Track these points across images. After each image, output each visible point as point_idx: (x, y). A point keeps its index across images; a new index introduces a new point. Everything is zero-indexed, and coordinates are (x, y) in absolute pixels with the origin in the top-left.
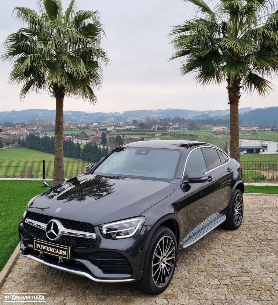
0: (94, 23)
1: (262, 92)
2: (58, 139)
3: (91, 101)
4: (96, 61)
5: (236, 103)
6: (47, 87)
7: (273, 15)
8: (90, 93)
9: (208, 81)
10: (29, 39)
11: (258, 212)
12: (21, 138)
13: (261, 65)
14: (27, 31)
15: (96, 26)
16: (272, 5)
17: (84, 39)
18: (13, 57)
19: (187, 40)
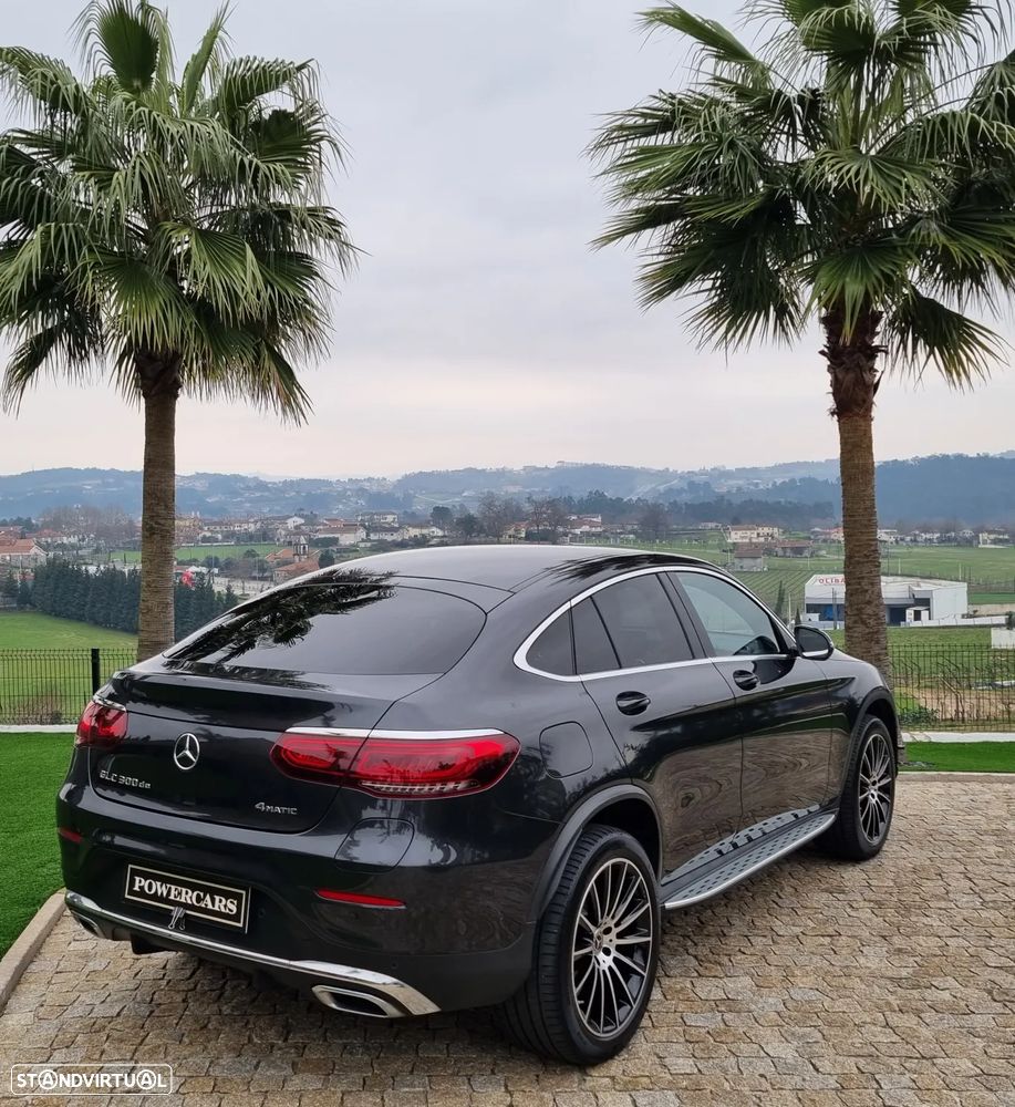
0: (297, 110)
1: (960, 370)
2: (151, 561)
3: (288, 409)
4: (306, 252)
5: (863, 412)
6: (111, 360)
7: (996, 69)
8: (281, 378)
9: (745, 331)
11: (993, 850)
13: (966, 256)
15: (303, 120)
16: (998, 27)
17: (257, 165)
19: (666, 163)
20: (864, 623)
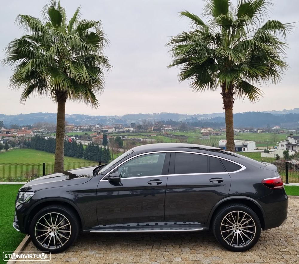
0: (97, 32)
1: (253, 98)
2: (58, 142)
3: (93, 105)
4: (98, 67)
5: (230, 108)
6: (49, 91)
7: (260, 30)
8: (92, 97)
9: (203, 87)
10: (32, 45)
12: (27, 140)
13: (253, 73)
14: (30, 37)
15: (99, 35)
16: (260, 21)
17: (86, 46)
18: (15, 62)
19: (185, 49)
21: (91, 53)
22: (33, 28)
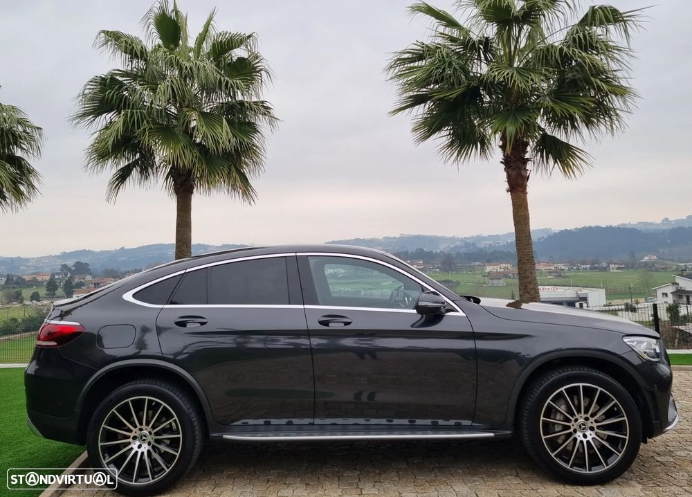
0: (249, 57)
1: (569, 169)
3: (245, 197)
4: (253, 121)
5: (522, 190)
7: (575, 27)
8: (242, 182)
9: (467, 154)
10: (125, 87)
14: (125, 74)
15: (253, 61)
16: (572, 7)
17: (227, 81)
18: (94, 120)
19: (418, 74)
20: (528, 293)
21: (239, 97)
22: (126, 52)
